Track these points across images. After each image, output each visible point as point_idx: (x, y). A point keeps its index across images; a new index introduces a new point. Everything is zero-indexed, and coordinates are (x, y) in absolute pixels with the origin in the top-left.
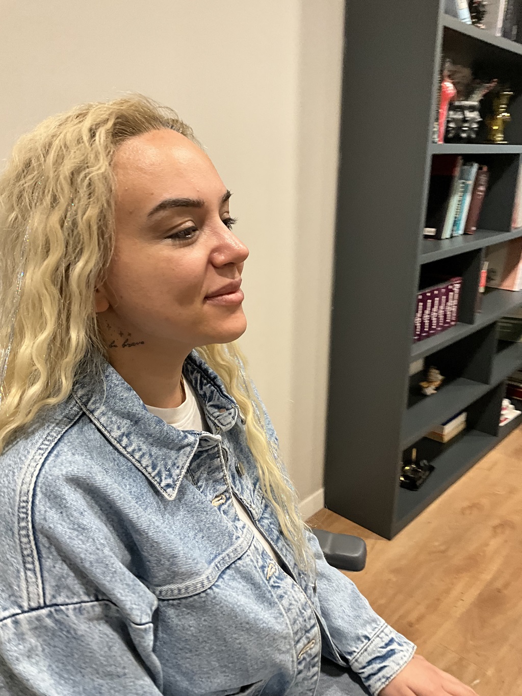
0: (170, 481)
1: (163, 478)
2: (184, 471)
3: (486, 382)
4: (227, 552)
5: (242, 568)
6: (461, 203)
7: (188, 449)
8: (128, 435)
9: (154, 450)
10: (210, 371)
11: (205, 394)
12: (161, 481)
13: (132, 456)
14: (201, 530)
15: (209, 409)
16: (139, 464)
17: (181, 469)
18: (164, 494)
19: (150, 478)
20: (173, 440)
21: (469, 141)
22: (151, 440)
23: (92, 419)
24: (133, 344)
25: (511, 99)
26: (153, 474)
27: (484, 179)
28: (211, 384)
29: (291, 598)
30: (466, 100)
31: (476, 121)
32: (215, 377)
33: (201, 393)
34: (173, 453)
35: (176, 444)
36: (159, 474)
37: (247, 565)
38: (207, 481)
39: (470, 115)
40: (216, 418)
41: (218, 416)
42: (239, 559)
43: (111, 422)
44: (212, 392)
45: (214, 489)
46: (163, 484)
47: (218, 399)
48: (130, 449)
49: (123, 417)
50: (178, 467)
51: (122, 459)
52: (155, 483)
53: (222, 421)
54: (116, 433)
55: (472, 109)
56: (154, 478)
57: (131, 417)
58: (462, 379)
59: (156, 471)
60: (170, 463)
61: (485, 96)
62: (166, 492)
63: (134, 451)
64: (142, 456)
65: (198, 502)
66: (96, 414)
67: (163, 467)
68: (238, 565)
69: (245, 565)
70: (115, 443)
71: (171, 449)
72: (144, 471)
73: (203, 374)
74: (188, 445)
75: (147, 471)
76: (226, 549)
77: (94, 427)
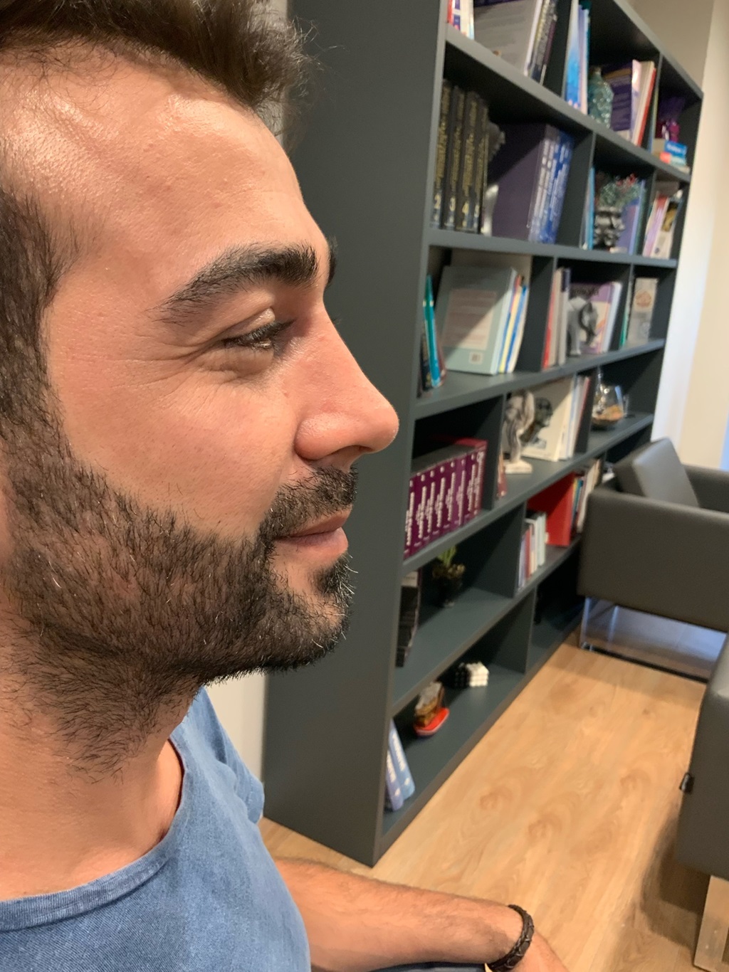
3: (510, 594)
58: (473, 590)
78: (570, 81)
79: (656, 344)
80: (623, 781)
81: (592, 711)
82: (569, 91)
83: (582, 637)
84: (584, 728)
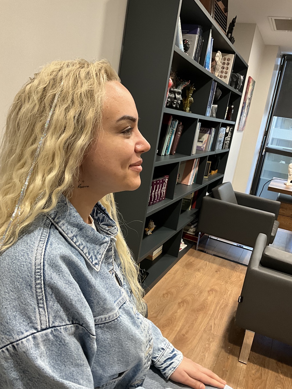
0: (97, 261)
1: (93, 259)
2: (103, 256)
3: (175, 229)
4: (119, 300)
5: (126, 308)
6: (170, 138)
7: (106, 244)
8: (76, 236)
9: (88, 245)
10: (102, 206)
11: (99, 218)
12: (93, 261)
13: (78, 247)
14: (107, 289)
15: (102, 226)
16: (82, 252)
17: (102, 255)
18: (94, 268)
19: (87, 260)
20: (99, 240)
21: (176, 108)
22: (87, 239)
23: (58, 227)
24: (83, 187)
25: (194, 91)
26: (89, 258)
27: (181, 128)
28: (103, 213)
29: (144, 324)
30: (176, 88)
31: (180, 99)
32: (105, 210)
33: (97, 218)
34: (97, 247)
35: (101, 242)
36: (91, 257)
37: (128, 306)
38: (105, 263)
39: (178, 96)
40: (108, 231)
41: (109, 230)
42: (124, 303)
43: (68, 229)
44: (104, 217)
45: (108, 268)
46: (94, 263)
47: (108, 221)
48: (78, 244)
49: (74, 227)
50: (100, 254)
51: (73, 249)
52: (90, 262)
53: (112, 232)
54: (70, 235)
55: (179, 93)
56: (89, 259)
57: (79, 226)
58: (163, 228)
59: (90, 256)
60: (96, 252)
61: (184, 88)
62: (95, 267)
63: (79, 245)
64: (84, 248)
65: (106, 274)
66: (60, 224)
67: (93, 254)
68: (124, 306)
69: (127, 306)
70: (70, 240)
71: (97, 245)
72: (84, 256)
73: (98, 207)
74: (106, 242)
75: (86, 256)
76: (118, 298)
77: (58, 231)
78: (207, 62)
79: (226, 151)
80: (208, 291)
81: (199, 270)
82: (206, 65)
83: (197, 247)
84: (196, 275)
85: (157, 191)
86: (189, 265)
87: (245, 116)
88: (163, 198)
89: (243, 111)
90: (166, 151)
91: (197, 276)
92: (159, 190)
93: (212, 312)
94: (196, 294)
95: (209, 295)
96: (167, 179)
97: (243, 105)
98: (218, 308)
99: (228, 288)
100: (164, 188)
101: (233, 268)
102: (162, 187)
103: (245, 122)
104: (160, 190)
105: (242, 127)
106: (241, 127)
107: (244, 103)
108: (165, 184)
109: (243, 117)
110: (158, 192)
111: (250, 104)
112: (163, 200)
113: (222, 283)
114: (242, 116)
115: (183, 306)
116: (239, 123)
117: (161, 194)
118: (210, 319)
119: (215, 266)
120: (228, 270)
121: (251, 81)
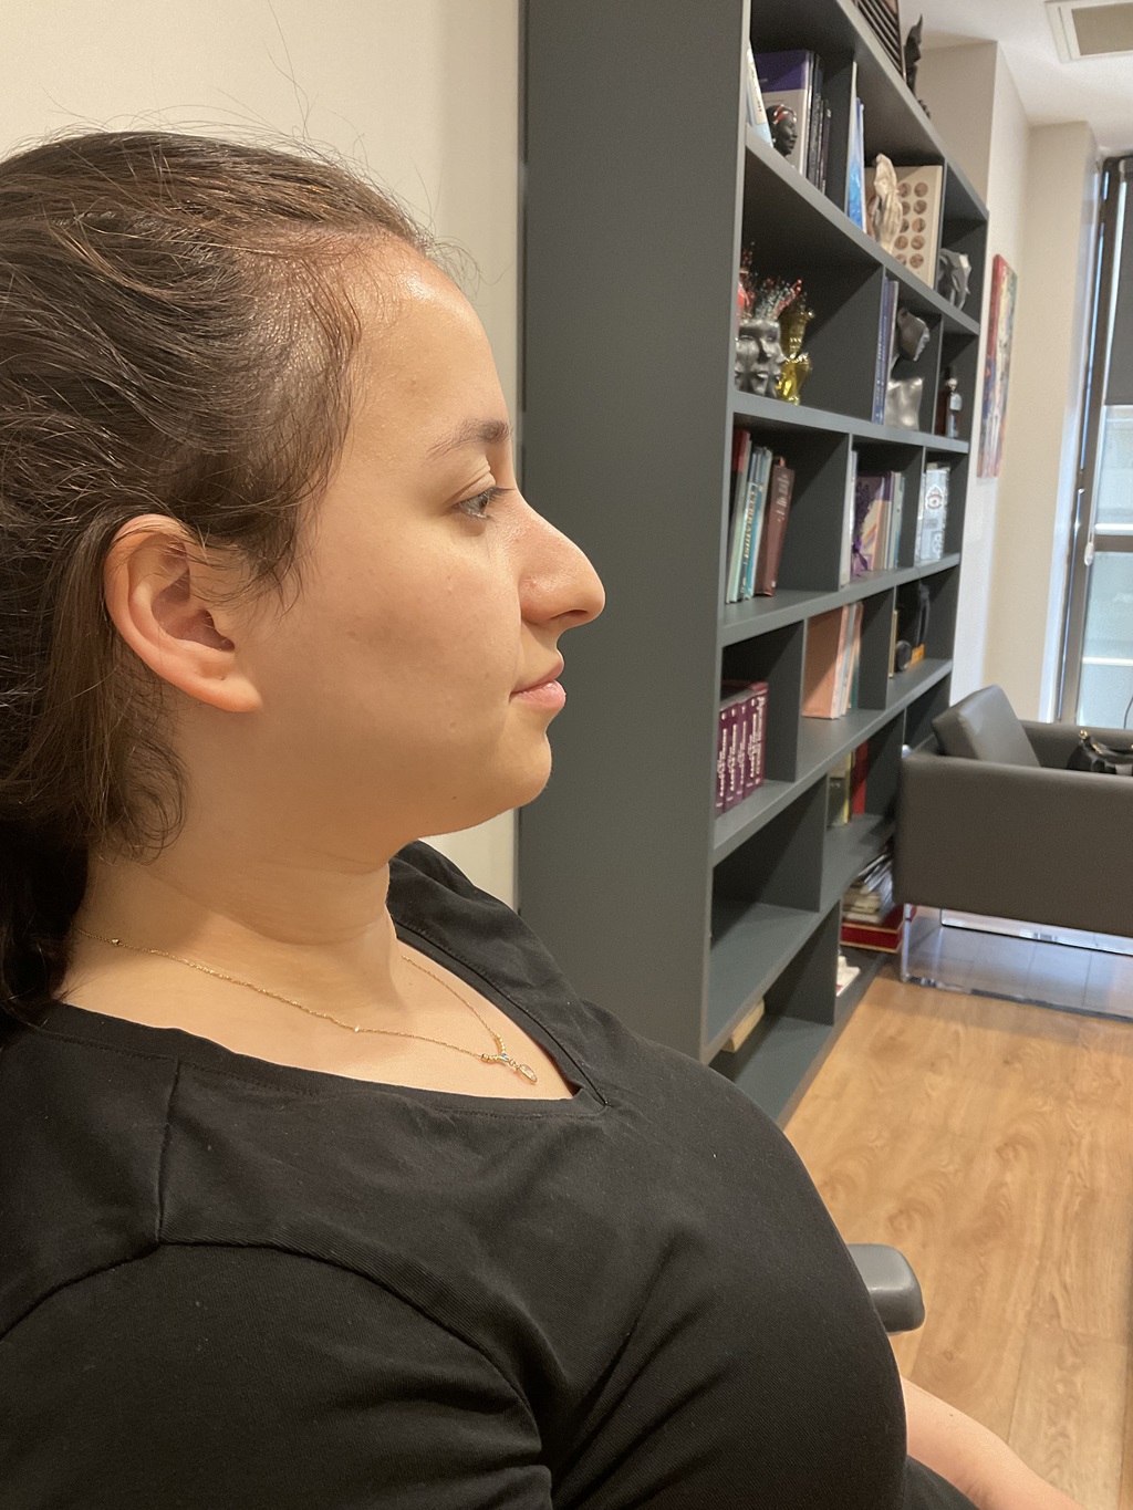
3: (814, 907)
6: (751, 526)
25: (811, 328)
27: (784, 482)
58: (761, 907)
61: (783, 312)
78: (852, 198)
79: (950, 561)
80: (999, 1151)
81: (933, 1066)
83: (905, 970)
84: (929, 1090)
85: (733, 750)
86: (888, 1050)
87: (999, 417)
88: (757, 781)
89: (991, 395)
90: (741, 584)
91: (934, 1094)
92: (738, 747)
93: (1038, 1240)
94: (951, 1168)
95: (1005, 1164)
96: (761, 696)
97: (986, 371)
98: (1058, 1213)
99: (1077, 1125)
100: (757, 736)
101: (1073, 1038)
102: (750, 731)
103: (1001, 439)
104: (742, 746)
105: (992, 461)
106: (990, 459)
107: (990, 364)
108: (758, 720)
109: (991, 419)
110: (736, 756)
111: (1007, 366)
112: (756, 787)
113: (1046, 1108)
114: (989, 415)
115: (909, 1227)
116: (982, 445)
117: (748, 762)
118: (1041, 1270)
119: (995, 1039)
120: (1053, 1048)
121: (1004, 274)
